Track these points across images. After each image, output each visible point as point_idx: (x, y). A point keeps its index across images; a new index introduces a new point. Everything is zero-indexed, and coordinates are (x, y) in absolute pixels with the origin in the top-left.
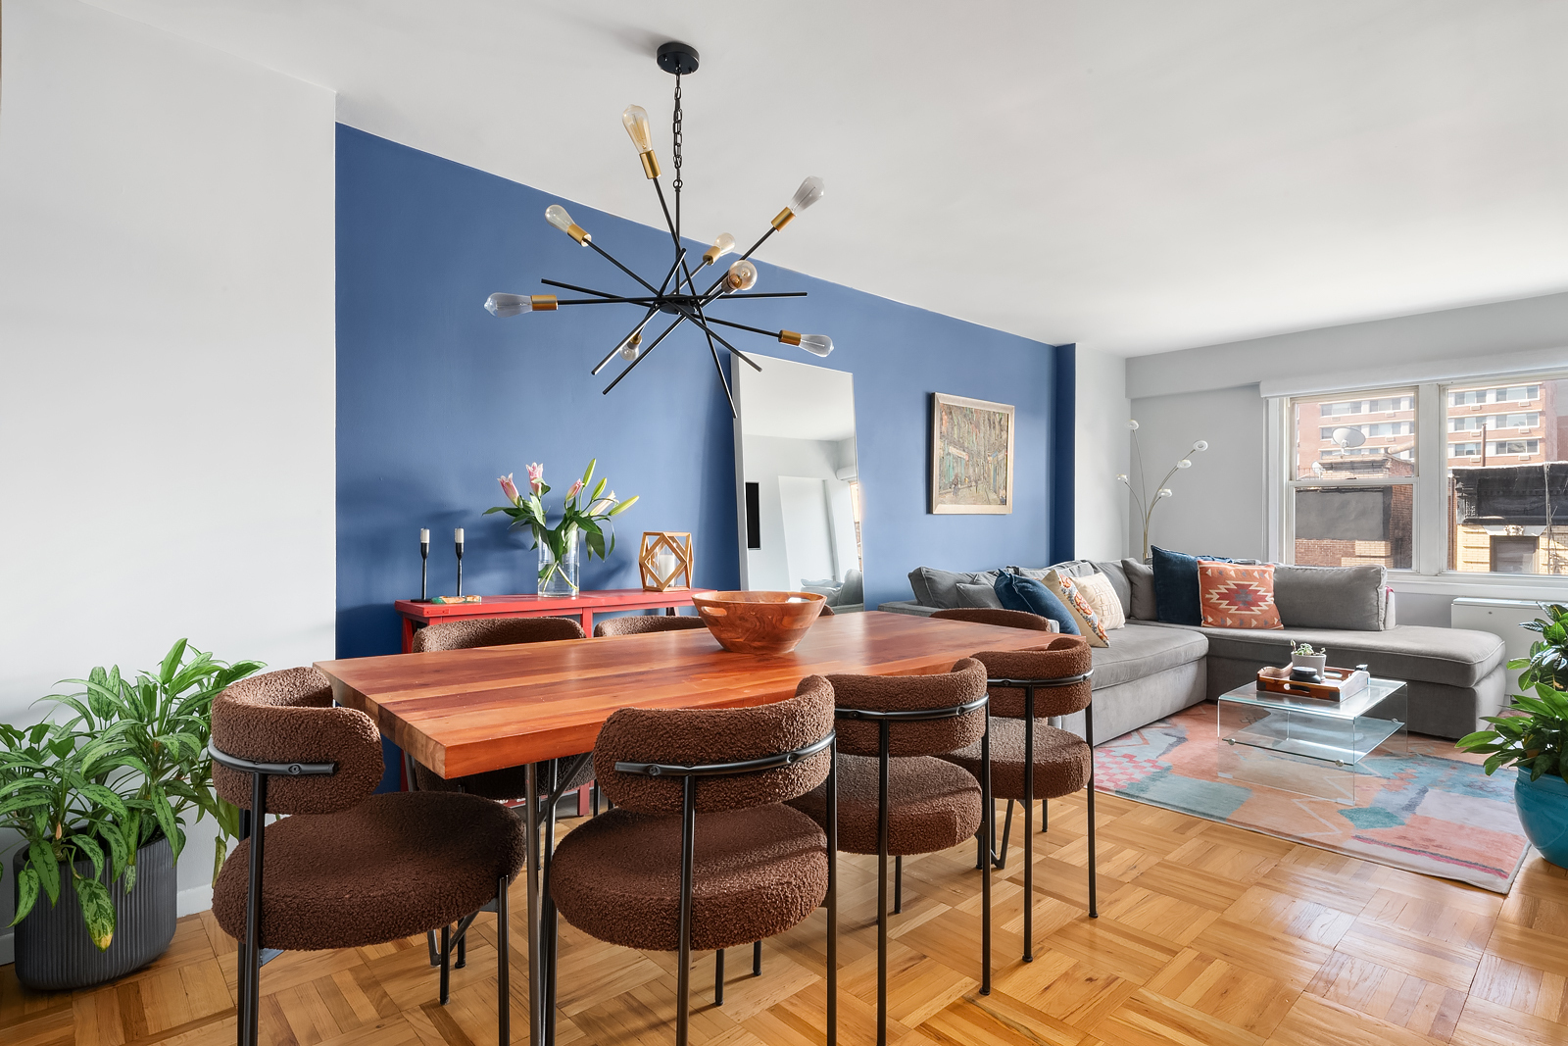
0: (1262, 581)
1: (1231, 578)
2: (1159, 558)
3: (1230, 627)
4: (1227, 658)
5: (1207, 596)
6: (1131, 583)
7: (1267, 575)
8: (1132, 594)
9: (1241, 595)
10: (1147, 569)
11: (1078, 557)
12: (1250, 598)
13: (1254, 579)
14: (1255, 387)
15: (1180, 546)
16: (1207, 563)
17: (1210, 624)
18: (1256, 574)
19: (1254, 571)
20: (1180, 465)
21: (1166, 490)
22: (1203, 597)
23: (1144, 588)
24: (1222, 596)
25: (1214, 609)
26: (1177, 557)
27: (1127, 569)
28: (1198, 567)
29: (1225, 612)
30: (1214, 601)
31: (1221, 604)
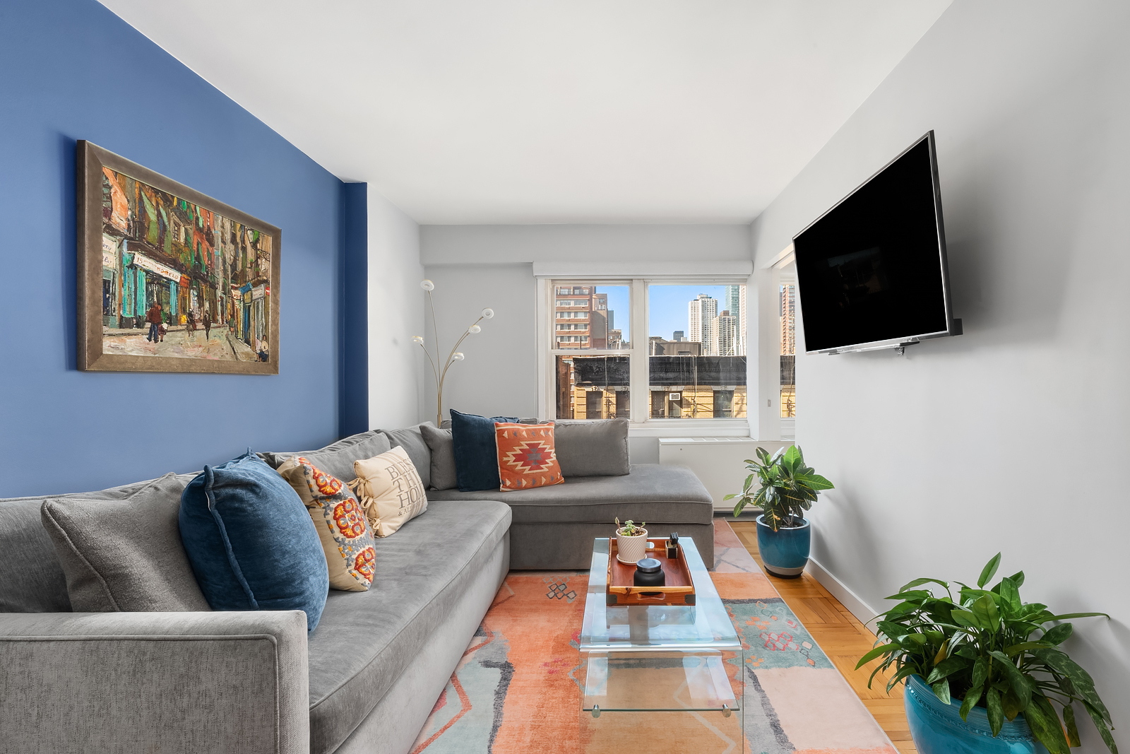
0: (546, 438)
1: (524, 439)
2: (459, 422)
3: (526, 488)
4: (528, 524)
5: (505, 459)
6: (431, 450)
7: (550, 433)
8: (431, 462)
9: (532, 456)
10: (445, 433)
11: (372, 426)
12: (539, 457)
13: (541, 438)
14: (529, 266)
15: (477, 407)
16: (503, 426)
17: (509, 487)
18: (542, 433)
19: (540, 430)
20: (471, 331)
21: (459, 354)
22: (501, 459)
23: (444, 455)
24: (518, 457)
25: (512, 472)
26: (475, 420)
27: (425, 434)
28: (496, 429)
29: (520, 474)
30: (511, 463)
31: (517, 465)
